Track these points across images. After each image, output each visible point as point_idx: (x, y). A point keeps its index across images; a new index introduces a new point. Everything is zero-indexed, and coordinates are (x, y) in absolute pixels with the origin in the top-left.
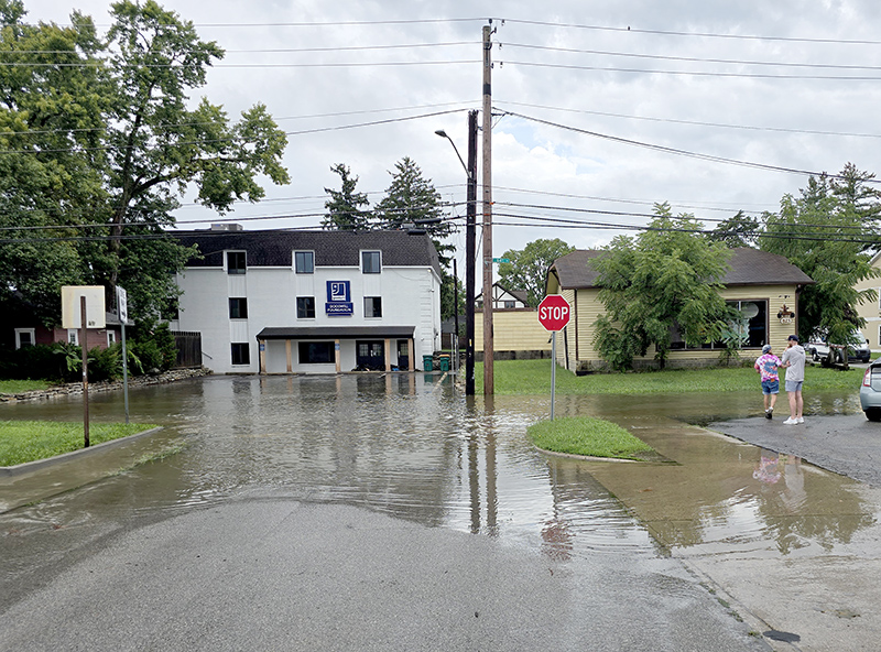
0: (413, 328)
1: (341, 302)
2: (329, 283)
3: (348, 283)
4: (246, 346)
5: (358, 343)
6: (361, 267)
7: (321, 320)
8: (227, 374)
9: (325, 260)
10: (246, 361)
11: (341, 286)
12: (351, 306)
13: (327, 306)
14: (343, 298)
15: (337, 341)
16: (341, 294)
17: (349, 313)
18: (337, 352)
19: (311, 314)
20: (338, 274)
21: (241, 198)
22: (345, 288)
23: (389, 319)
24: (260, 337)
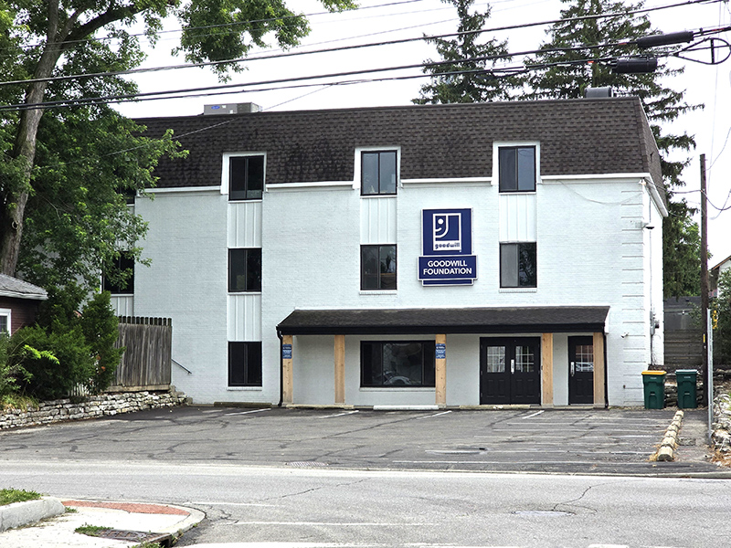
0: (603, 311)
1: (451, 255)
2: (427, 214)
3: (467, 213)
4: (255, 348)
5: (485, 344)
6: (495, 179)
7: (409, 295)
8: (217, 405)
9: (423, 166)
10: (254, 378)
11: (453, 220)
12: (472, 262)
13: (423, 263)
14: (456, 245)
15: (440, 339)
16: (452, 236)
17: (466, 278)
18: (439, 363)
19: (390, 283)
20: (446, 196)
21: (261, 44)
22: (460, 223)
23: (551, 292)
24: (284, 329)
